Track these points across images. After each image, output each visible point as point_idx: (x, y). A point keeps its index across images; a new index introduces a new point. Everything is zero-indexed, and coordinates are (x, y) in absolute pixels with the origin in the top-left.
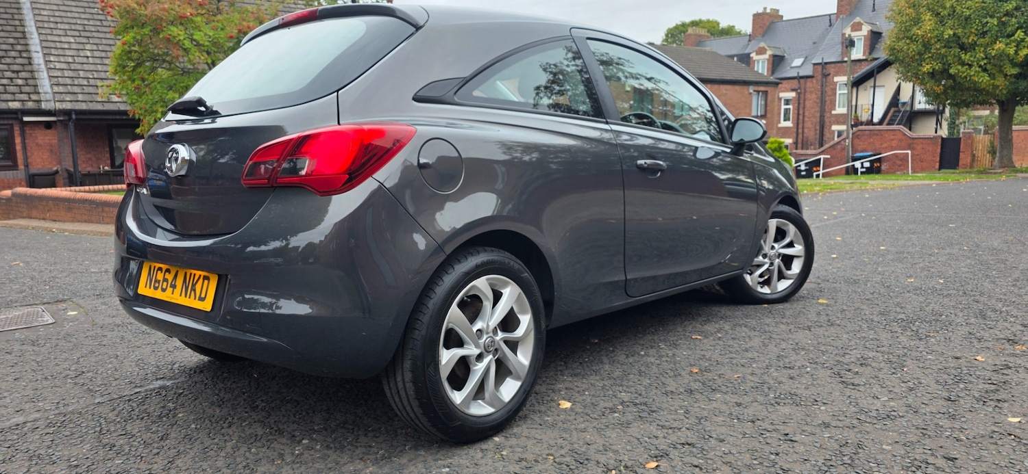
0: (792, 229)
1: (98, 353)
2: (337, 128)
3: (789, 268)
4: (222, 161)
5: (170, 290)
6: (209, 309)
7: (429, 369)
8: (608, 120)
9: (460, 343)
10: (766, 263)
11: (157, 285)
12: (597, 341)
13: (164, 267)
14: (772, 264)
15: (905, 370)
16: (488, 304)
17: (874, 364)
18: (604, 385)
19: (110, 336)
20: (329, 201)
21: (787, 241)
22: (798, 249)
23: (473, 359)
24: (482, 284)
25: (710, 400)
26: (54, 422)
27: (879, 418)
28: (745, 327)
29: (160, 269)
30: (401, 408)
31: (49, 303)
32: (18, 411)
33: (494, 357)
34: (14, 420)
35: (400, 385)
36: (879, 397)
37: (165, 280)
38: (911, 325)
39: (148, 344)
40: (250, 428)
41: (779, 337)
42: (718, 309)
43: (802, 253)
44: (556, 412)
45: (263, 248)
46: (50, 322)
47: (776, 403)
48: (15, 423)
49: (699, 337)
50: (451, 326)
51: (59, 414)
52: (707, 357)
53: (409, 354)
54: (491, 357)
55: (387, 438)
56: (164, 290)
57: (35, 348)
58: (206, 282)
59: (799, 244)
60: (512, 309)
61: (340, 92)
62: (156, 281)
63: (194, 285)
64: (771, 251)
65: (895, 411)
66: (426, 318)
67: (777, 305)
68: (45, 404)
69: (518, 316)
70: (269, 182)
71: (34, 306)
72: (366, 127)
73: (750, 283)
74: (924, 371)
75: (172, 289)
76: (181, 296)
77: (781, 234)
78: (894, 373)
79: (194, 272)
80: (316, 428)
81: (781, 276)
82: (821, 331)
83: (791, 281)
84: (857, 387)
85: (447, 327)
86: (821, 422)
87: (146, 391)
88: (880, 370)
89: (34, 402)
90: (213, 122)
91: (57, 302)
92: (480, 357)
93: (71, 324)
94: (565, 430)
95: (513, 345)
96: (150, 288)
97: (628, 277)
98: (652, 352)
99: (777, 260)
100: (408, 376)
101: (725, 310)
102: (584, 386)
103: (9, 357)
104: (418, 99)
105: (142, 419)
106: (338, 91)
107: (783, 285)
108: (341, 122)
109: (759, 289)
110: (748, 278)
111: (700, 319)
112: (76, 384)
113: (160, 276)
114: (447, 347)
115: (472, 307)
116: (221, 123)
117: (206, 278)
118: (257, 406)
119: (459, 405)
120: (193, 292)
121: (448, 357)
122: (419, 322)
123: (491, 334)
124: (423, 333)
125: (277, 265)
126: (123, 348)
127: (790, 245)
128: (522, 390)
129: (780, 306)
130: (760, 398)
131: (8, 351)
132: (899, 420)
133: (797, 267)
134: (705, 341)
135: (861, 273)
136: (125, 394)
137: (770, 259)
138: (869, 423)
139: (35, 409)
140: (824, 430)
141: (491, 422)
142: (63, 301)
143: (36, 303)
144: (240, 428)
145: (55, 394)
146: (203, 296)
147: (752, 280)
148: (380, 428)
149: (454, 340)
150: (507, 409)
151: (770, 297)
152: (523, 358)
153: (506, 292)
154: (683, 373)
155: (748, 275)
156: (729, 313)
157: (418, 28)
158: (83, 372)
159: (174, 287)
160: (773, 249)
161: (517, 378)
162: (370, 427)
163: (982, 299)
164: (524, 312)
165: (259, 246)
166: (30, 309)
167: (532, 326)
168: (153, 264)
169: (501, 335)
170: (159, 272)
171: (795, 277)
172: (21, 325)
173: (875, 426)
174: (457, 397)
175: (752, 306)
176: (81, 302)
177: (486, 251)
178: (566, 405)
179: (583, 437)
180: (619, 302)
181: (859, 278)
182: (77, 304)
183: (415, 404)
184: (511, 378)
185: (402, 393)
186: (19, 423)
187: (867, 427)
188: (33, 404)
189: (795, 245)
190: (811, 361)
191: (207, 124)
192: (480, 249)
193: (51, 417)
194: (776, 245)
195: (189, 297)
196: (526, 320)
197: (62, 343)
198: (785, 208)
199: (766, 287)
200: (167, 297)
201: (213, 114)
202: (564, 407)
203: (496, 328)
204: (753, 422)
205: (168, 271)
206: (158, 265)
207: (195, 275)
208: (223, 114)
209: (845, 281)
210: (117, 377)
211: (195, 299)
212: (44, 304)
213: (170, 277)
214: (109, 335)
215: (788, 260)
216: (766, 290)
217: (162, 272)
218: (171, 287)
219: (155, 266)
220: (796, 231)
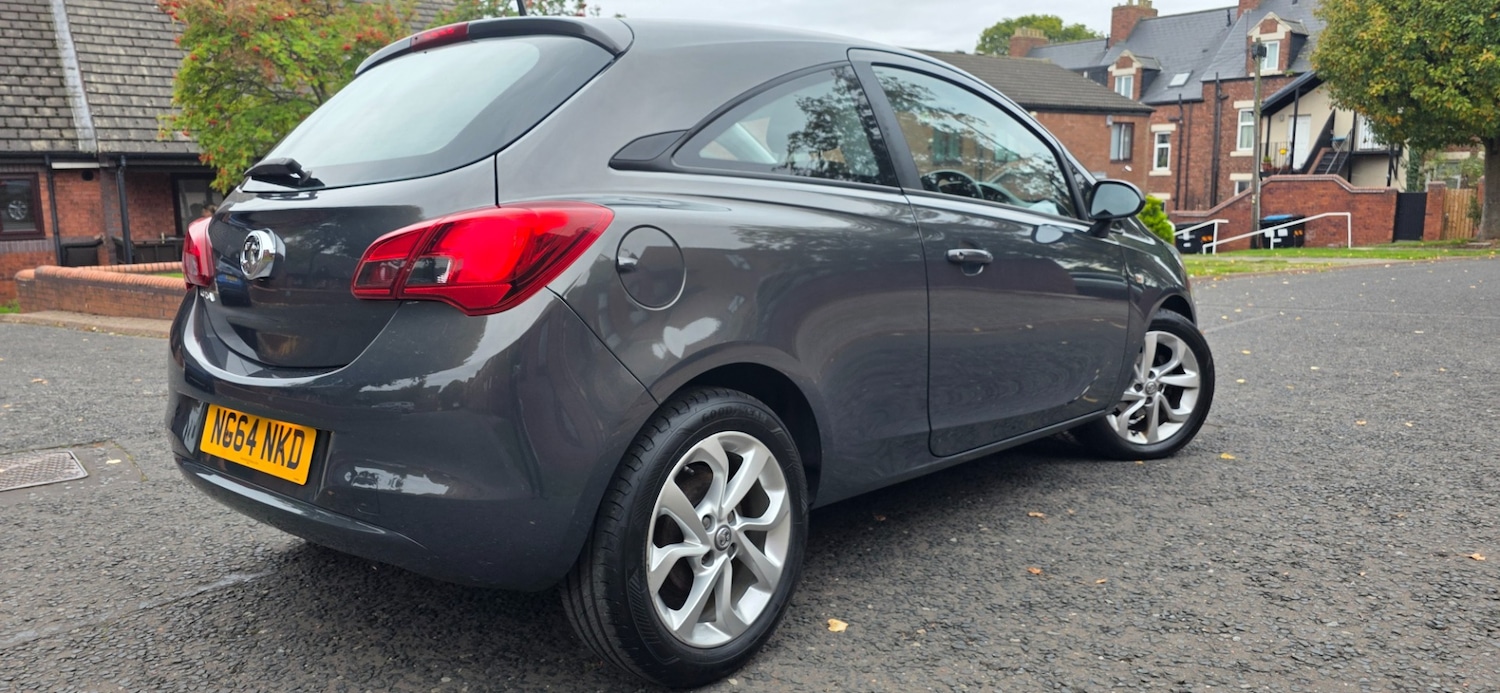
0: (1181, 347)
1: (147, 527)
2: (495, 212)
3: (1175, 405)
4: (327, 252)
5: (246, 448)
6: (302, 481)
7: (631, 580)
8: (904, 189)
9: (678, 537)
10: (1140, 398)
11: (228, 440)
12: (884, 519)
13: (239, 414)
14: (1149, 400)
15: (1362, 574)
16: (720, 477)
17: (1312, 564)
18: (896, 593)
19: (166, 500)
20: (484, 324)
21: (1173, 364)
22: (1191, 377)
23: (698, 561)
24: (711, 446)
25: (1060, 621)
26: (78, 640)
27: (1326, 657)
28: (1110, 498)
29: (232, 416)
30: (589, 636)
31: (81, 445)
32: (27, 621)
33: (730, 556)
34: (21, 635)
35: (588, 602)
36: (1324, 620)
37: (240, 433)
38: (1367, 498)
39: (221, 514)
40: (364, 655)
41: (1162, 515)
42: (1066, 467)
43: (1196, 383)
44: (824, 637)
45: (385, 388)
46: (81, 475)
47: (1163, 628)
48: (22, 641)
49: (1040, 515)
50: (665, 511)
51: (86, 626)
52: (1053, 548)
53: (601, 556)
54: (725, 556)
55: (569, 677)
56: (238, 448)
57: (57, 518)
58: (299, 439)
59: (1192, 369)
60: (757, 483)
61: (499, 155)
62: (226, 434)
63: (281, 443)
64: (1149, 380)
65: (1350, 645)
66: (626, 500)
67: (1157, 461)
68: (67, 609)
69: (767, 492)
70: (391, 294)
71: (59, 450)
72: (536, 210)
73: (1117, 429)
74: (1392, 577)
75: (249, 447)
76: (262, 458)
77: (1163, 354)
78: (1345, 580)
79: (281, 423)
80: (462, 657)
81: (1164, 418)
82: (1226, 507)
83: (1179, 425)
84: (1289, 604)
85: (659, 513)
86: (1235, 662)
87: (215, 590)
88: (1323, 573)
89: (51, 606)
90: (312, 197)
91: (92, 443)
92: (708, 558)
93: (110, 479)
94: (838, 669)
95: (758, 537)
96: (218, 443)
97: (933, 428)
98: (969, 538)
99: (1158, 394)
100: (600, 589)
101: (1078, 470)
102: (867, 594)
103: (19, 530)
104: (617, 164)
105: (207, 636)
106: (496, 153)
107: (1166, 432)
108: (500, 202)
109: (1131, 438)
110: (1113, 420)
111: (1040, 484)
112: (113, 577)
113: (233, 426)
114: (660, 543)
115: (697, 482)
116: (324, 200)
117: (299, 433)
118: (376, 618)
119: (676, 632)
120: (279, 454)
121: (659, 559)
122: (616, 507)
123: (726, 522)
124: (623, 523)
125: (406, 411)
126: (184, 520)
127: (1179, 371)
128: (773, 606)
129: (1162, 464)
130: (1138, 620)
131: (19, 522)
132: (1358, 660)
133: (1187, 405)
134: (1049, 521)
135: (1284, 410)
136: (184, 595)
137: (1147, 392)
138: (1311, 665)
139: (53, 618)
140: (1240, 675)
141: (725, 657)
142: (101, 442)
143: (63, 444)
144: (351, 656)
145: (82, 593)
146: (294, 460)
147: (1119, 423)
148: (558, 660)
149: (670, 533)
150: (749, 635)
151: (1147, 449)
152: (774, 557)
153: (749, 457)
154: (1017, 575)
155: (1113, 417)
156: (1083, 475)
157: (617, 54)
158: (125, 558)
159: (252, 443)
160: (1151, 376)
161: (765, 587)
162: (542, 657)
163: (1473, 455)
164: (775, 487)
165: (380, 385)
166: (53, 455)
167: (788, 507)
168: (223, 409)
169: (740, 523)
170: (231, 420)
171: (1185, 419)
172: (39, 481)
173: (1320, 670)
174: (674, 620)
175: (1119, 464)
176: (126, 443)
177: (717, 394)
178: (839, 626)
180: (921, 466)
181: (1281, 417)
182: (121, 448)
183: (610, 631)
184: (755, 587)
185: (591, 614)
186: (27, 640)
187: (1308, 672)
188: (49, 609)
189: (1185, 371)
190: (1214, 557)
191: (302, 202)
192: (707, 392)
193: (74, 631)
194: (1156, 371)
195: (275, 462)
196: (778, 498)
197: (97, 510)
198: (1171, 315)
199: (1140, 433)
200: (242, 459)
201: (313, 185)
202: (836, 630)
203: (733, 511)
204: (1129, 660)
205: (244, 419)
206: (229, 411)
207: (282, 427)
208: (327, 186)
209: (1261, 423)
210: (173, 566)
211: (283, 464)
212: (74, 446)
213: (246, 429)
214: (165, 497)
215: (1174, 394)
216: (1140, 439)
217: (235, 420)
218: (247, 444)
219: (225, 412)
220: (1186, 352)
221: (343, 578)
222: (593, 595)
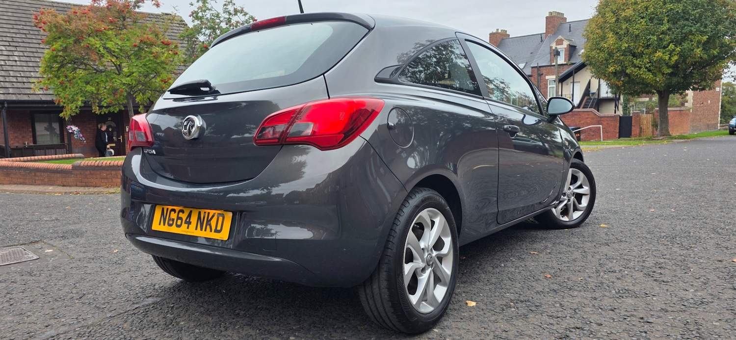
0: (581, 176)
1: (88, 280)
2: (328, 101)
3: (580, 203)
5: (184, 226)
6: (226, 238)
7: (399, 279)
8: (484, 97)
9: (413, 259)
10: (566, 199)
11: (171, 223)
12: (464, 258)
13: (177, 208)
14: (569, 200)
15: (692, 270)
16: (427, 229)
17: (668, 267)
18: (490, 288)
19: (91, 267)
21: (578, 183)
22: (586, 189)
23: (419, 271)
24: (425, 214)
25: (572, 296)
26: (82, 333)
27: (697, 304)
28: (562, 244)
29: (174, 210)
30: (373, 307)
31: (25, 244)
32: (47, 326)
33: (432, 269)
34: (48, 333)
35: (376, 291)
36: (687, 289)
37: (178, 218)
38: (674, 240)
39: (125, 272)
40: (243, 330)
41: (590, 251)
42: (535, 233)
43: (588, 192)
44: (467, 309)
46: (35, 258)
47: (620, 296)
48: (50, 336)
49: (536, 253)
50: (408, 247)
51: (82, 326)
52: (550, 266)
53: (385, 267)
54: (430, 269)
55: (353, 333)
56: (178, 226)
57: (34, 278)
58: (221, 218)
59: (586, 186)
60: (440, 235)
61: (325, 75)
62: (169, 220)
63: (209, 221)
64: (569, 191)
65: (704, 299)
66: (395, 240)
67: (574, 229)
68: (66, 319)
69: (444, 239)
70: (278, 141)
71: (14, 247)
72: (355, 100)
73: (556, 214)
74: (705, 270)
75: (187, 225)
76: (196, 229)
77: (574, 179)
78: (686, 273)
79: (207, 211)
80: (294, 328)
81: (576, 209)
82: (616, 246)
83: (582, 212)
84: (668, 283)
85: (406, 247)
86: (660, 308)
87: (143, 306)
88: (675, 271)
89: (56, 318)
90: (215, 99)
91: (31, 243)
92: (423, 270)
93: (52, 259)
94: (482, 322)
95: (440, 258)
96: (164, 225)
97: (499, 210)
98: (509, 264)
99: (573, 197)
100: (384, 284)
101: (540, 234)
102: (477, 290)
103: (15, 285)
104: (378, 80)
105: (153, 327)
106: (323, 74)
107: (576, 215)
108: (330, 97)
109: (562, 219)
110: (554, 210)
111: (527, 240)
112: (84, 303)
113: (174, 216)
114: (407, 263)
115: (419, 231)
116: (221, 99)
117: (220, 215)
118: (238, 314)
119: (415, 305)
120: (208, 227)
121: (408, 268)
122: (390, 243)
123: (430, 253)
124: (394, 251)
126: (106, 275)
127: (580, 187)
128: (448, 293)
129: (577, 230)
130: (607, 294)
131: (13, 281)
132: (711, 304)
133: (585, 202)
134: (541, 255)
135: (615, 206)
136: (128, 309)
137: (568, 197)
138: (693, 307)
139: (61, 324)
140: (665, 313)
141: (432, 318)
142: (36, 242)
143: (15, 244)
144: (236, 331)
145: (70, 312)
146: (219, 228)
147: (556, 212)
148: (343, 326)
149: (410, 257)
150: (440, 308)
151: (569, 223)
152: (447, 268)
153: (437, 220)
154: (541, 278)
155: (554, 209)
156: (544, 236)
157: (370, 29)
158: (84, 294)
159: (189, 223)
160: (570, 189)
161: (444, 285)
162: (334, 326)
163: (708, 221)
164: (446, 236)
166: (11, 250)
167: (452, 246)
168: (166, 207)
169: (435, 253)
170: (173, 213)
171: (584, 209)
172: (13, 261)
173: (699, 309)
174: (413, 299)
175: (557, 231)
176: (51, 242)
177: (425, 190)
178: (472, 304)
179: (498, 326)
180: (494, 228)
181: (616, 209)
182: (49, 244)
183: (388, 305)
184: (441, 285)
185: (377, 297)
186: (53, 335)
187: (693, 310)
188: (56, 320)
189: (583, 186)
190: (624, 266)
191: (208, 100)
192: (421, 189)
193: (77, 329)
194: (571, 187)
195: (205, 230)
196: (448, 241)
197: (54, 273)
198: (577, 161)
199: (566, 217)
200: (183, 231)
201: (214, 93)
202: (472, 305)
203: (432, 247)
204: (613, 310)
205: (183, 211)
206: (170, 208)
207: (209, 213)
208: (222, 93)
209: (609, 211)
210: (114, 297)
211: (211, 231)
212: (22, 245)
213: (184, 216)
214: (90, 266)
215: (579, 197)
216: (565, 219)
217: (175, 212)
218: (185, 223)
219: (168, 209)
220: (584, 177)
221: (210, 297)
222: (380, 288)
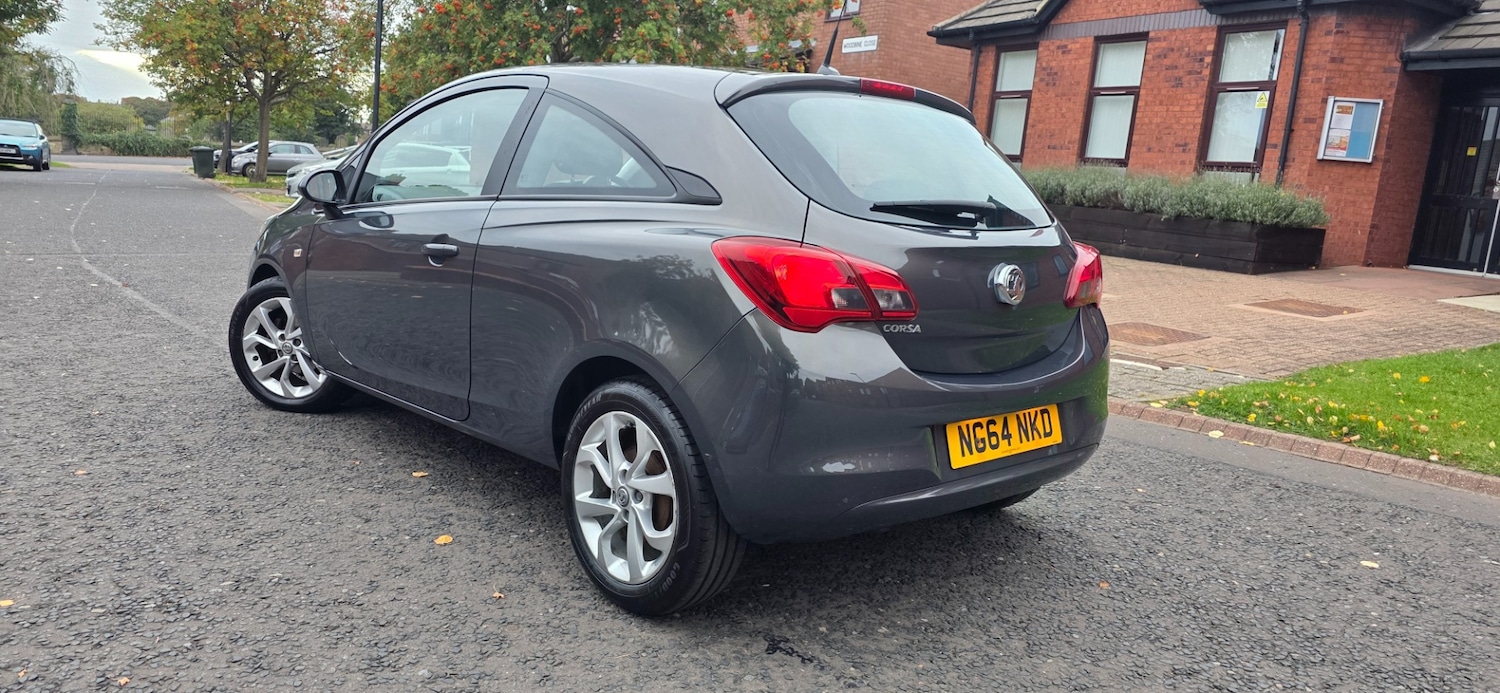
5: (1003, 443)
6: (1060, 441)
11: (981, 445)
13: (984, 421)
29: (979, 425)
37: (991, 434)
56: (994, 447)
58: (1046, 415)
62: (977, 442)
63: (1033, 425)
75: (1006, 441)
76: (1021, 442)
79: (1026, 411)
96: (971, 453)
113: (982, 433)
117: (1043, 412)
120: (1035, 432)
146: (1048, 430)
159: (1008, 437)
168: (963, 424)
170: (978, 429)
195: (1033, 439)
200: (1003, 452)
205: (993, 422)
206: (971, 422)
207: (1029, 414)
211: (1040, 438)
213: (998, 428)
217: (982, 427)
218: (1003, 439)
219: (968, 426)
